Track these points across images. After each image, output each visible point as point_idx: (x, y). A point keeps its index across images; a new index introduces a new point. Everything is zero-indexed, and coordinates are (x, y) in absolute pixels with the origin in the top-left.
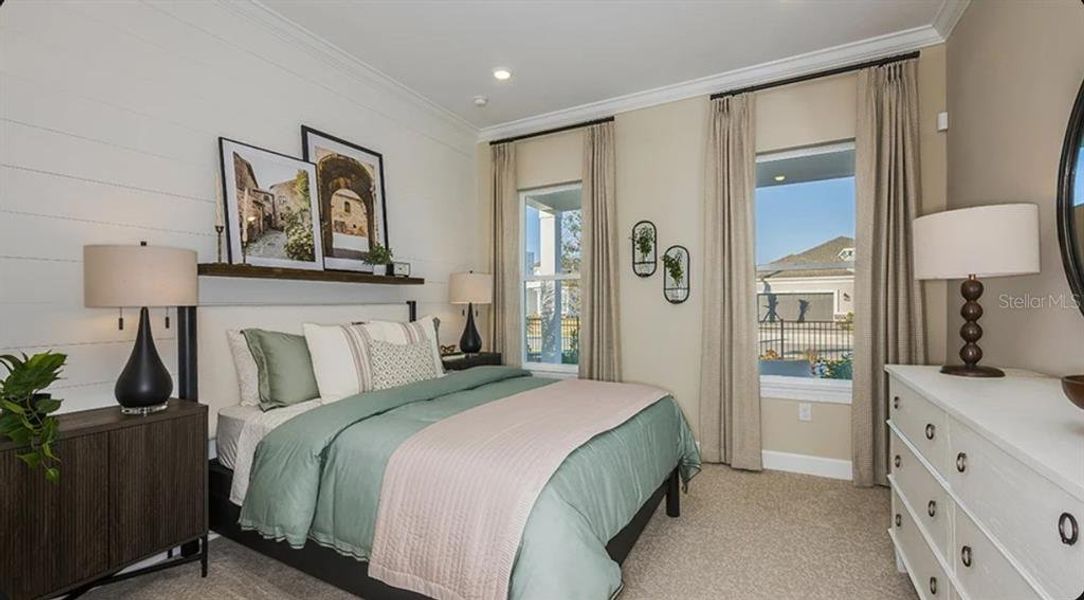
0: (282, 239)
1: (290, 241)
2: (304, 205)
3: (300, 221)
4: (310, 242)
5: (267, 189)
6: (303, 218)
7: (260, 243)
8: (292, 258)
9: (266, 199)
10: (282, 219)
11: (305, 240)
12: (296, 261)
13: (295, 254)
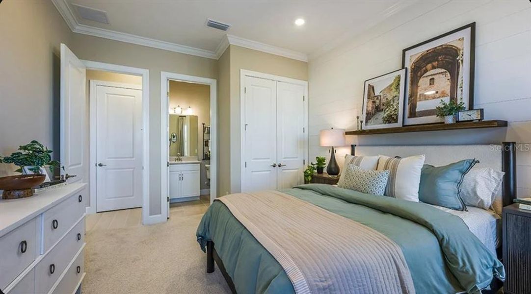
0: (383, 115)
1: (385, 115)
2: (396, 94)
3: (392, 103)
4: (396, 113)
5: (378, 94)
6: (393, 102)
7: (372, 119)
8: (385, 123)
9: (377, 99)
10: (383, 105)
11: (393, 112)
12: (388, 125)
13: (387, 121)
